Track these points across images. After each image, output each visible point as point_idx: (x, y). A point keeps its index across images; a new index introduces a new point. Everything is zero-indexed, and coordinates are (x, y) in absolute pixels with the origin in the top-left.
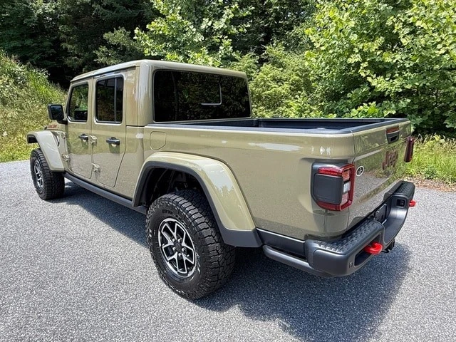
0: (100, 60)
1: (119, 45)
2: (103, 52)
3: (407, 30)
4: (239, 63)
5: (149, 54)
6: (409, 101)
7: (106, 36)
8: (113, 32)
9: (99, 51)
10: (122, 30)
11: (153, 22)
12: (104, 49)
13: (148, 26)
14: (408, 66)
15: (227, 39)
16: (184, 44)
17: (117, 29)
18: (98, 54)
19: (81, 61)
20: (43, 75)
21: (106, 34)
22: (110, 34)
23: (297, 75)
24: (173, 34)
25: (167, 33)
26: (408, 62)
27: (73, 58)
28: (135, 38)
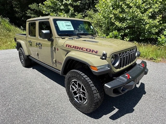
0: (28, 15)
1: (34, 9)
2: (29, 12)
3: (126, 7)
4: (77, 17)
5: (45, 13)
6: (129, 30)
7: (29, 6)
8: (32, 5)
9: (28, 11)
10: (35, 4)
11: (45, 1)
12: (29, 11)
13: (44, 3)
14: (128, 18)
15: (72, 8)
16: (57, 10)
17: (33, 4)
18: (27, 13)
19: (21, 15)
20: (7, 20)
21: (29, 5)
22: (31, 5)
23: (97, 21)
24: (53, 6)
25: (51, 5)
26: (129, 17)
27: (19, 14)
28: (40, 7)
